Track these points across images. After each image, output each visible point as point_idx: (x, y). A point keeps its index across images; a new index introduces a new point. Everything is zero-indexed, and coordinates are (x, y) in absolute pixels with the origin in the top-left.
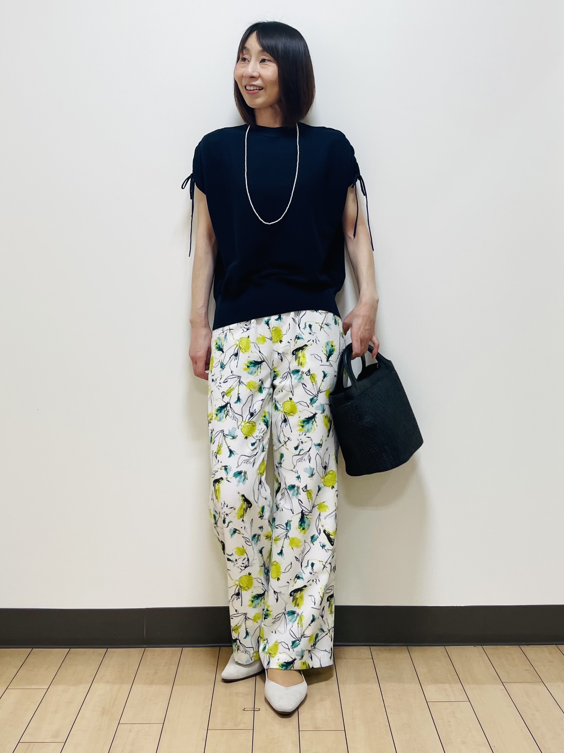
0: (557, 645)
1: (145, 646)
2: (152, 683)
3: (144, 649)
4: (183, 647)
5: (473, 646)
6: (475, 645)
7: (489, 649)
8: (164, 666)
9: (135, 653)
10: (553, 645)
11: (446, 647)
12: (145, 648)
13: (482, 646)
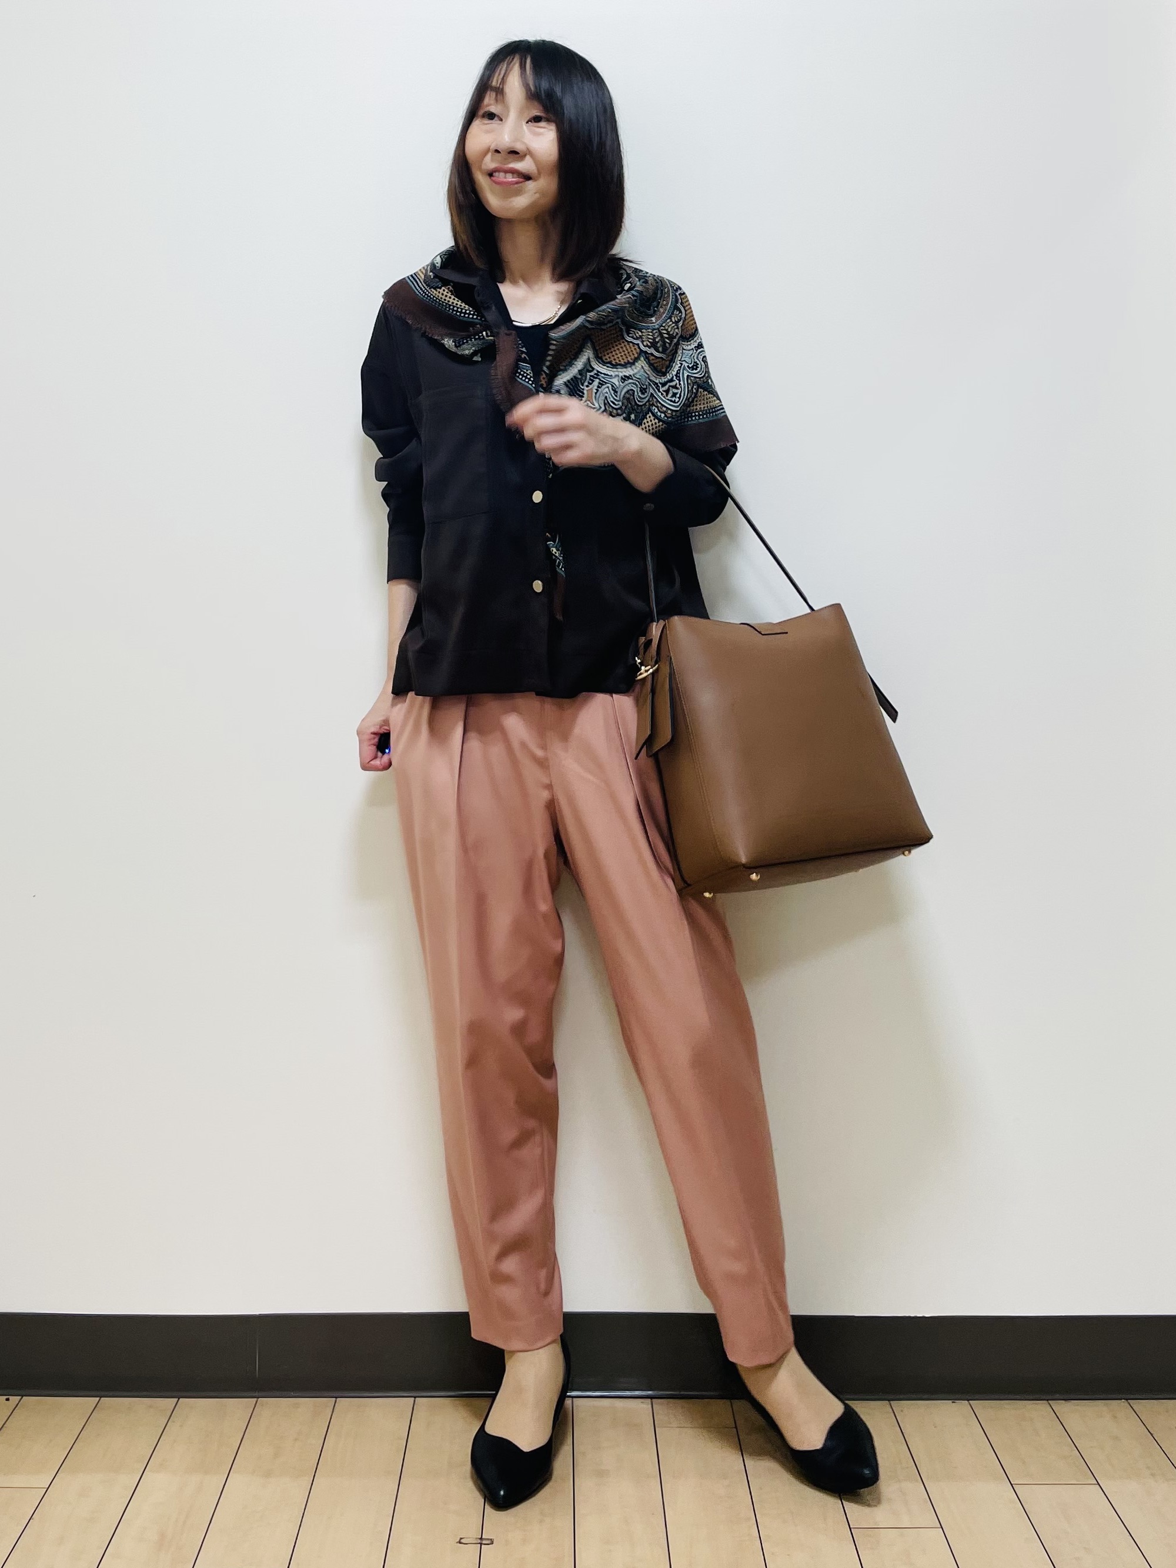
0: (1129, 1401)
1: (256, 1394)
2: (268, 1474)
3: (256, 1399)
4: (336, 1398)
5: (951, 1401)
6: (954, 1400)
7: (985, 1408)
8: (296, 1440)
9: (236, 1408)
10: (1121, 1399)
11: (891, 1402)
12: (258, 1398)
13: (968, 1400)
